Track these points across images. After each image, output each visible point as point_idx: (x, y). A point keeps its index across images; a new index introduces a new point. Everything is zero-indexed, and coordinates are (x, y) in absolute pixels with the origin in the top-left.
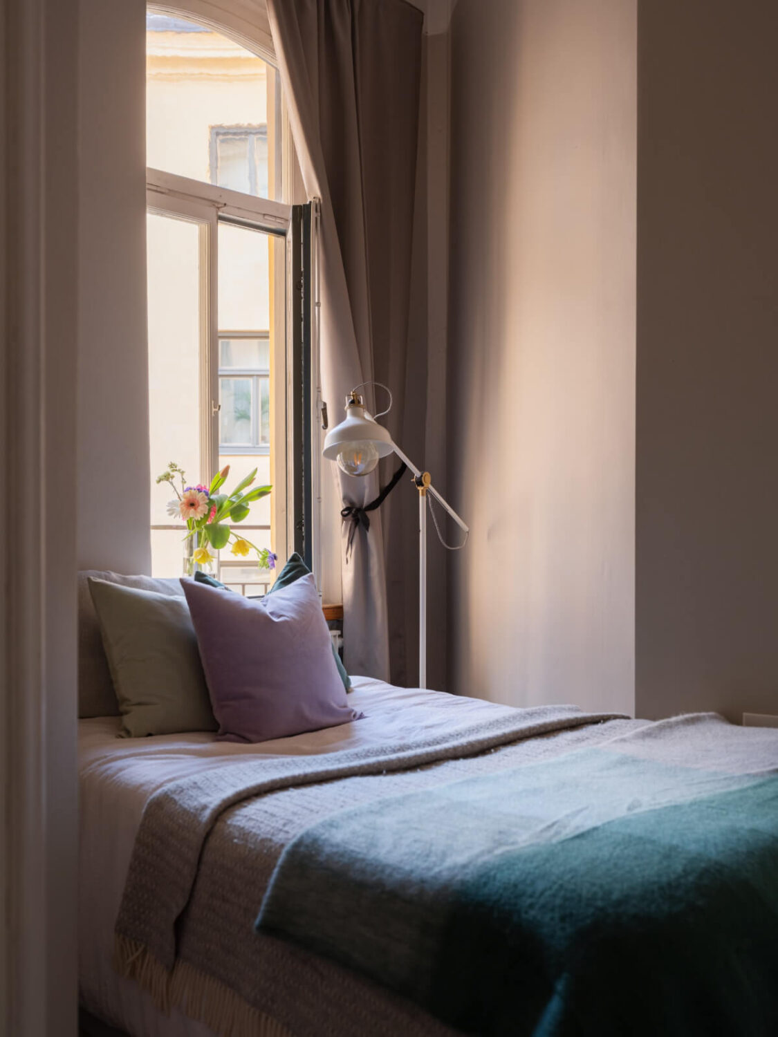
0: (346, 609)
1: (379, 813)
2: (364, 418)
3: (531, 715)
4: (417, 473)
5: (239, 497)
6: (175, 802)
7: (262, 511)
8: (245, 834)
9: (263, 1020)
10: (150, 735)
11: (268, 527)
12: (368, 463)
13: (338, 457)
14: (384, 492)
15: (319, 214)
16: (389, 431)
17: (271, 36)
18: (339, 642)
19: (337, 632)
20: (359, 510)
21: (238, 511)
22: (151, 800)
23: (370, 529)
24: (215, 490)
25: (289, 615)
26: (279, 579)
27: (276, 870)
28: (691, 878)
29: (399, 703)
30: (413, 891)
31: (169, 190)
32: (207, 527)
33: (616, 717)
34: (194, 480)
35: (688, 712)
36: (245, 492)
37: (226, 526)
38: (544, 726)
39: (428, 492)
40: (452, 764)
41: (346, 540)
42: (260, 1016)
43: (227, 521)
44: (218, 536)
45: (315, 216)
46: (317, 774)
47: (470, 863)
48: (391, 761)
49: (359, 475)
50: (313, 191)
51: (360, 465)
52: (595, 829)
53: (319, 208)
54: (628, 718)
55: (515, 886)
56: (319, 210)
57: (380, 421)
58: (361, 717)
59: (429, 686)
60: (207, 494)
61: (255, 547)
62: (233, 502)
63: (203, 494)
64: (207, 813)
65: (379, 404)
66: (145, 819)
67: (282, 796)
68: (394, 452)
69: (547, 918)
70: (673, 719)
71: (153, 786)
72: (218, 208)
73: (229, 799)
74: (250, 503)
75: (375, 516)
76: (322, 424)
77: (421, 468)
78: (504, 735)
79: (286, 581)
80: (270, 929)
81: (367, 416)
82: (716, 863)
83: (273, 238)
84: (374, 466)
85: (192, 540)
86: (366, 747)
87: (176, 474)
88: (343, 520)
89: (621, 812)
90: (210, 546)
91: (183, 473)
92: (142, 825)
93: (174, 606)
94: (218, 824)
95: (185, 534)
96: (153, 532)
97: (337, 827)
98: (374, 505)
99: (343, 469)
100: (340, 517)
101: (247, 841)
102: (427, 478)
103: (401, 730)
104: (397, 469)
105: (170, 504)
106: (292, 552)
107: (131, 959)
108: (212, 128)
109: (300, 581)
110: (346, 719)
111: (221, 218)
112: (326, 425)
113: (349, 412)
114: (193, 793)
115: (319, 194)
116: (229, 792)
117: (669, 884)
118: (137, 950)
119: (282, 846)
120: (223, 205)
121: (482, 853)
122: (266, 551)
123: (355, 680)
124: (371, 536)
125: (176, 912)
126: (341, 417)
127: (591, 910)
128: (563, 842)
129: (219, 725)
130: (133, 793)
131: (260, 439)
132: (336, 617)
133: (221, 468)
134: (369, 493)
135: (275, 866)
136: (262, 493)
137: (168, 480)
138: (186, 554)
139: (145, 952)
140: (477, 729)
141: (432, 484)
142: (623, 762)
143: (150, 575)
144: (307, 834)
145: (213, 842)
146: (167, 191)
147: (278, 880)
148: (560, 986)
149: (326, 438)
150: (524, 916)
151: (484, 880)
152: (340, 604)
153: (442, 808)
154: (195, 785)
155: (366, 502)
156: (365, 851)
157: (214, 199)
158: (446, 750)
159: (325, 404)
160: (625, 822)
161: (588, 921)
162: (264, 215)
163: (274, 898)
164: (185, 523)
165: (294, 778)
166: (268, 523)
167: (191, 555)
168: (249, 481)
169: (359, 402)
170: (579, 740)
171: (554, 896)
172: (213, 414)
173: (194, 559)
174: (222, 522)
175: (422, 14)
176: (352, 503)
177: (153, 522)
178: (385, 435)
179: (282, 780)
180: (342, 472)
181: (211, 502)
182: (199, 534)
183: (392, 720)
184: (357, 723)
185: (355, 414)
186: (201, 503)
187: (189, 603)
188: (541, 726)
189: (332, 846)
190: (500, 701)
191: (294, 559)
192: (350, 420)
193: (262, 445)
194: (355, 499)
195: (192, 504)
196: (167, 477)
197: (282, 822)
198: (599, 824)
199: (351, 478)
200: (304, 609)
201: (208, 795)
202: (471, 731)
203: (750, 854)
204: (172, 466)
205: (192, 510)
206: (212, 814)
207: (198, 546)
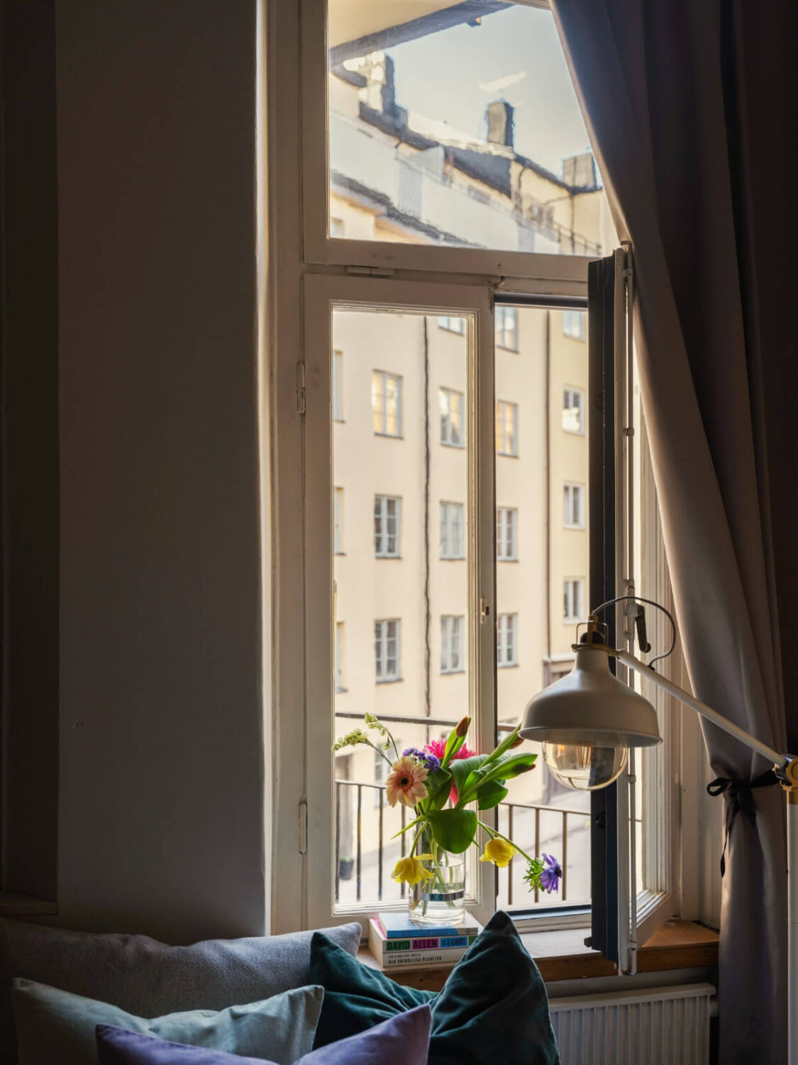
0: (722, 951)
15: (631, 270)
18: (711, 1008)
19: (709, 989)
20: (743, 782)
21: (490, 792)
31: (396, 270)
44: (455, 832)
45: (624, 274)
56: (630, 264)
63: (422, 763)
72: (494, 284)
74: (504, 781)
75: (769, 798)
120: (499, 280)
136: (520, 768)
146: (392, 273)
172: (481, 622)
176: (730, 771)
194: (733, 764)
195: (403, 781)
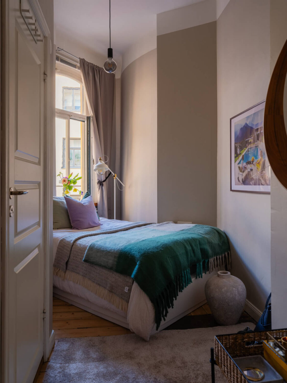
0: (98, 204)
1: (106, 239)
2: (102, 163)
3: (137, 223)
4: (114, 174)
5: (75, 179)
6: (66, 240)
7: (79, 182)
8: (80, 244)
9: (84, 279)
10: (58, 229)
11: (80, 186)
12: (103, 172)
13: (97, 171)
14: (107, 178)
16: (108, 165)
17: (82, 79)
18: (97, 211)
19: (96, 209)
20: (101, 182)
21: (75, 182)
22: (60, 240)
23: (103, 186)
24: (69, 178)
25: (87, 204)
26: (84, 197)
27: (87, 250)
28: (161, 246)
29: (110, 222)
30: (112, 251)
32: (68, 186)
33: (154, 223)
34: (65, 176)
35: (167, 221)
36: (76, 178)
37: (72, 186)
38: (139, 225)
39: (116, 178)
40: (120, 232)
41: (98, 189)
42: (84, 278)
43: (72, 185)
44: (70, 188)
45: (92, 119)
46: (94, 234)
47: (123, 245)
48: (108, 232)
49: (101, 175)
50: (91, 114)
51: (102, 173)
52: (146, 240)
53: (92, 117)
54: (156, 223)
55: (131, 248)
57: (106, 163)
58: (102, 225)
59: (116, 219)
60: (68, 179)
61: (78, 190)
62: (73, 181)
63: (67, 179)
64: (72, 241)
65: (105, 160)
66: (59, 243)
67: (87, 238)
68: (109, 170)
69: (136, 253)
70: (164, 223)
71: (61, 237)
72: (70, 116)
73: (77, 238)
74: (77, 181)
75: (104, 183)
76: (93, 163)
77: (115, 173)
78: (131, 227)
79: (85, 197)
80: (86, 261)
81: (103, 162)
82: (166, 243)
83: (82, 122)
84: (105, 173)
85: (64, 189)
86: (103, 230)
87: (61, 174)
88: (97, 184)
89: (151, 237)
90: (68, 190)
91: (62, 174)
92: (59, 245)
93: (63, 202)
94: (75, 243)
95: (63, 187)
96: (57, 187)
97: (98, 242)
98: (104, 181)
99: (98, 173)
100: (97, 183)
101: (81, 246)
102: (116, 175)
103: (110, 227)
104: (109, 173)
105: (59, 181)
106: (86, 191)
107: (57, 271)
108: (63, 87)
109: (89, 197)
110: (99, 225)
111: (70, 118)
112: (94, 164)
113: (99, 161)
114: (69, 238)
115: (92, 114)
116: (77, 237)
117: (157, 247)
118: (58, 269)
119: (88, 246)
121: (125, 244)
122: (81, 191)
123: (100, 218)
124: (103, 188)
125: (66, 261)
126: (97, 162)
127: (143, 251)
128: (140, 242)
129: (72, 227)
130: (56, 239)
131: (75, 164)
132: (96, 205)
133: (71, 173)
134: (103, 178)
135: (86, 249)
136: (80, 178)
137: (59, 176)
138: (63, 192)
139: (59, 269)
140: (126, 226)
141: (117, 176)
142: (153, 230)
143: (56, 196)
144: (93, 243)
145: (74, 247)
146: (59, 113)
147: (87, 252)
148: (138, 263)
149: (94, 166)
150: (132, 253)
151: (125, 248)
152: (97, 203)
153: (118, 238)
154: (69, 237)
155: (103, 180)
156: (104, 245)
157: (69, 114)
158: (119, 230)
159: (94, 159)
160: (151, 238)
161: (143, 253)
162: (80, 118)
163: (86, 255)
164: (63, 185)
165: (89, 234)
166: (80, 185)
167: (64, 192)
168: (77, 176)
169: (101, 159)
170: (146, 227)
171: (137, 249)
172: (69, 161)
173: (65, 193)
174: (71, 185)
175: (115, 75)
176: (99, 181)
177: (57, 185)
178: (107, 166)
179: (87, 235)
180: (97, 174)
181: (69, 180)
182: (66, 187)
183: (109, 225)
184: (101, 226)
185: (100, 162)
186: (66, 181)
187: (66, 202)
188: (138, 225)
189: (97, 245)
190: (131, 221)
191: (87, 193)
192: (99, 163)
193: (75, 166)
194: (100, 180)
195: (64, 181)
196: (59, 175)
197: (87, 242)
198: (146, 239)
199: (100, 175)
200: (90, 202)
201: (72, 238)
202: (125, 226)
203: (172, 242)
204: (60, 172)
205: (65, 182)
206: (73, 241)
207: (66, 190)
